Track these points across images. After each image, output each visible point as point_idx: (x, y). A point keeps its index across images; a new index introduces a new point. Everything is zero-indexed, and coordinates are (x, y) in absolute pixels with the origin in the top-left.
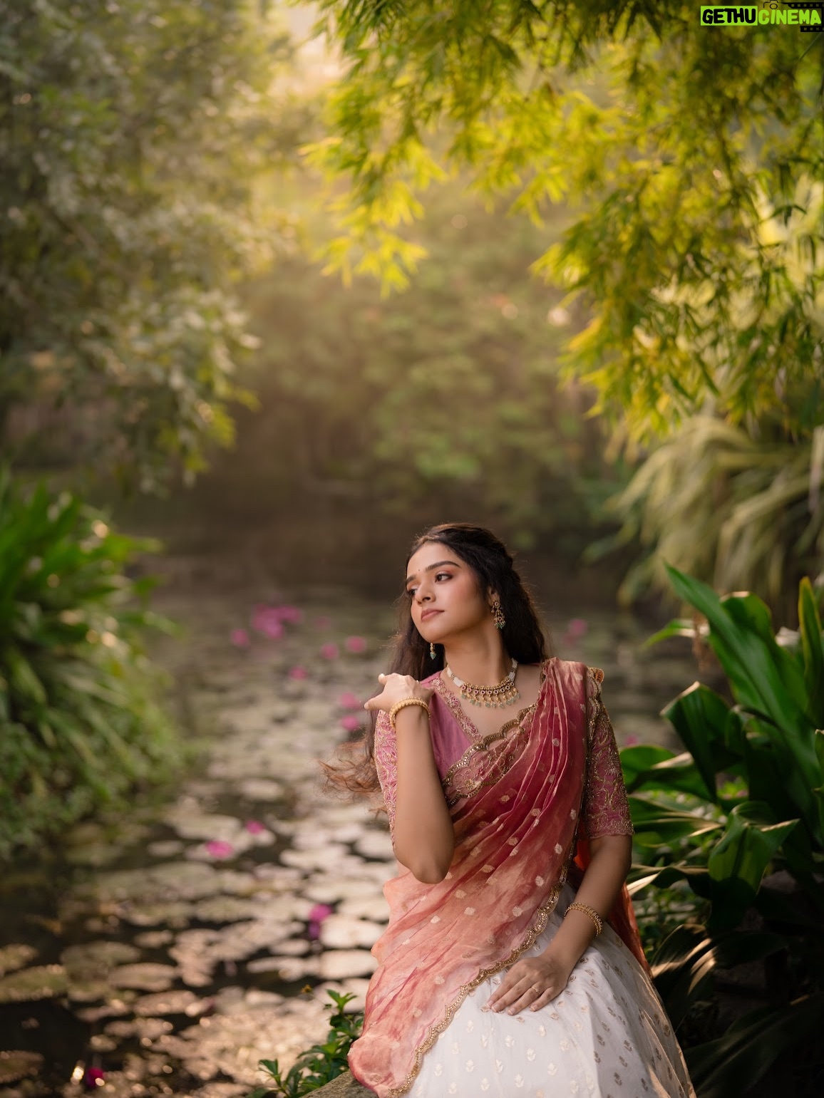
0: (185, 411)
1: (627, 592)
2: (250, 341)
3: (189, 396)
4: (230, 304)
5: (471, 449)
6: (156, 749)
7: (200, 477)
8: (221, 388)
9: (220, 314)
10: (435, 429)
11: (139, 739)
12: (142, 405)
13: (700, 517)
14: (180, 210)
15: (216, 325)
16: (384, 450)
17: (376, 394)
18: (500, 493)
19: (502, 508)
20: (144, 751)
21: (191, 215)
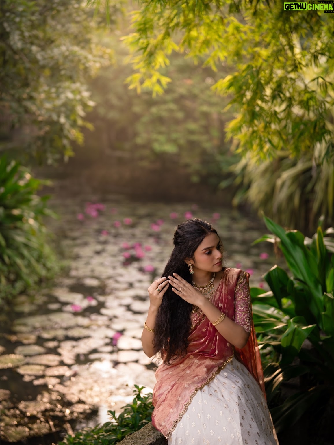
0: (66, 132)
1: (236, 201)
2: (91, 103)
3: (67, 126)
4: (83, 88)
5: (175, 141)
6: (49, 264)
7: (70, 158)
8: (80, 122)
9: (80, 92)
10: (160, 133)
11: (42, 260)
12: (47, 128)
13: (268, 175)
14: (64, 48)
15: (78, 97)
16: (139, 141)
17: (137, 117)
18: (186, 159)
19: (187, 166)
20: (44, 265)
21: (68, 50)
